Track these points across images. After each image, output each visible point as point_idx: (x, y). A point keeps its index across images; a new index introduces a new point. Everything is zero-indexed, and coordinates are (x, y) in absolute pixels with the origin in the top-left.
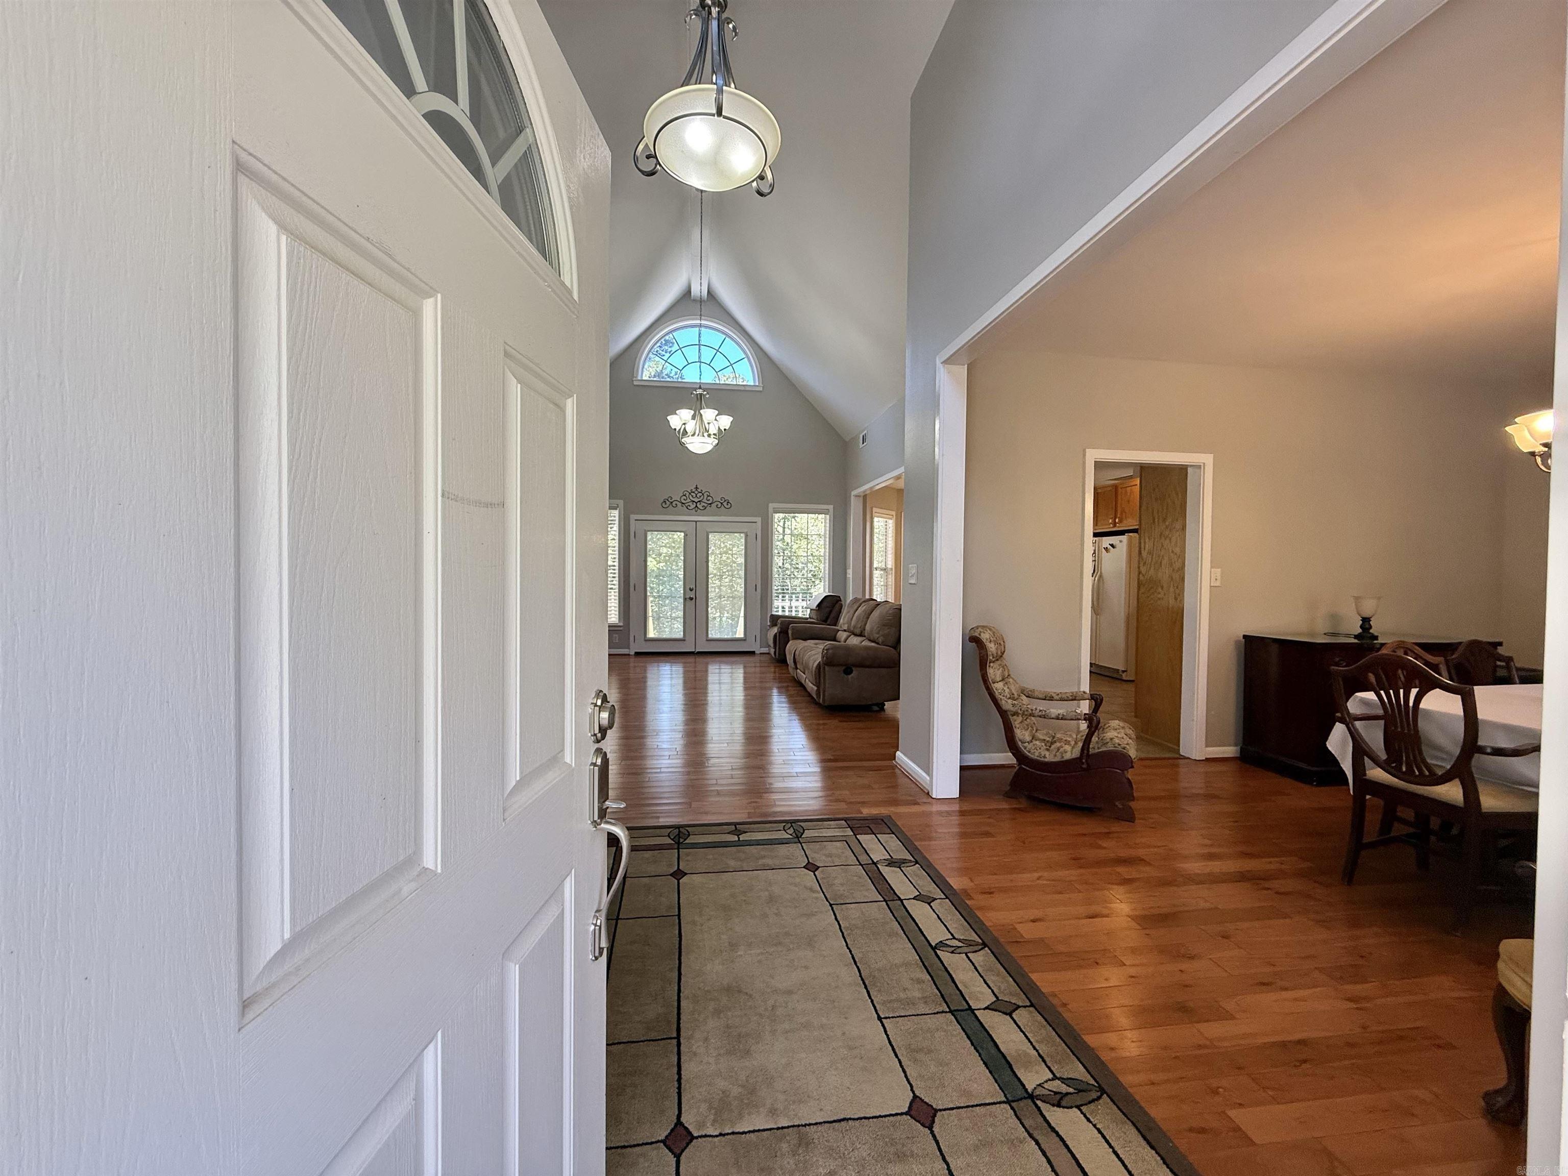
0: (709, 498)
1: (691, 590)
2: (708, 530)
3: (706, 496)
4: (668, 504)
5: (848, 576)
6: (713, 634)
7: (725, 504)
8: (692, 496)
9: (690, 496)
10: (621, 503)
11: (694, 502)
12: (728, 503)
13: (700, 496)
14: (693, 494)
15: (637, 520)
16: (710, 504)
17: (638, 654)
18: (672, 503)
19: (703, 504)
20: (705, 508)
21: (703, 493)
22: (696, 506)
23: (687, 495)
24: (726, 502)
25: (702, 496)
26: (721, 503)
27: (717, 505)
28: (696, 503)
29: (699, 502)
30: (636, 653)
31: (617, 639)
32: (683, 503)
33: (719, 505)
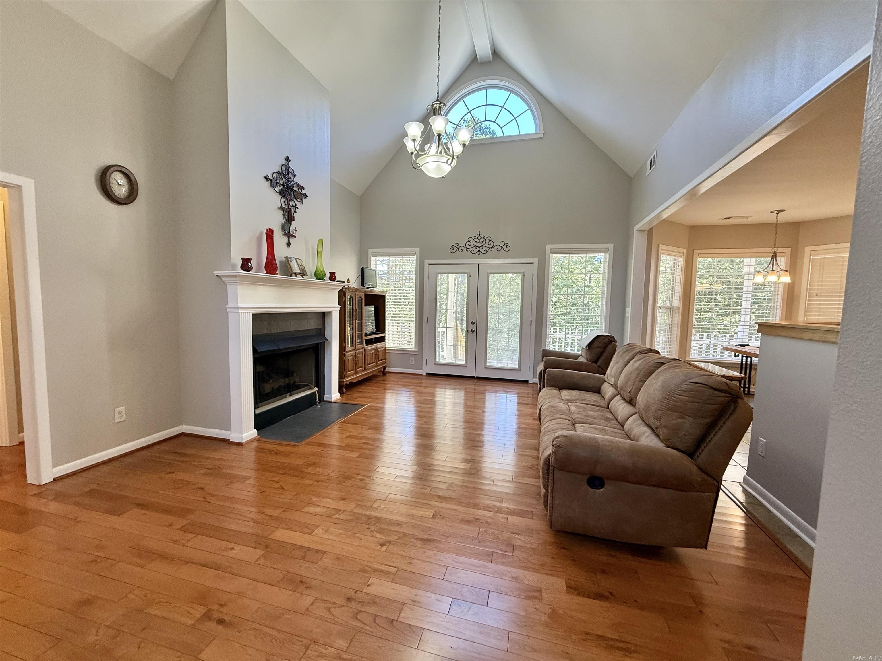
0: (490, 242)
1: (473, 323)
2: (488, 272)
3: (487, 241)
4: (455, 249)
5: (627, 314)
6: (491, 363)
7: (505, 247)
8: (476, 242)
9: (474, 242)
10: (418, 250)
11: (477, 246)
12: (507, 246)
13: (483, 241)
14: (477, 240)
15: (429, 264)
16: (491, 248)
17: (429, 374)
18: (458, 248)
19: (485, 248)
20: (487, 252)
21: (485, 238)
22: (479, 250)
23: (471, 241)
24: (505, 246)
25: (485, 241)
26: (501, 247)
27: (498, 248)
28: (479, 248)
29: (482, 246)
30: (427, 373)
31: (413, 361)
32: (468, 249)
33: (500, 248)
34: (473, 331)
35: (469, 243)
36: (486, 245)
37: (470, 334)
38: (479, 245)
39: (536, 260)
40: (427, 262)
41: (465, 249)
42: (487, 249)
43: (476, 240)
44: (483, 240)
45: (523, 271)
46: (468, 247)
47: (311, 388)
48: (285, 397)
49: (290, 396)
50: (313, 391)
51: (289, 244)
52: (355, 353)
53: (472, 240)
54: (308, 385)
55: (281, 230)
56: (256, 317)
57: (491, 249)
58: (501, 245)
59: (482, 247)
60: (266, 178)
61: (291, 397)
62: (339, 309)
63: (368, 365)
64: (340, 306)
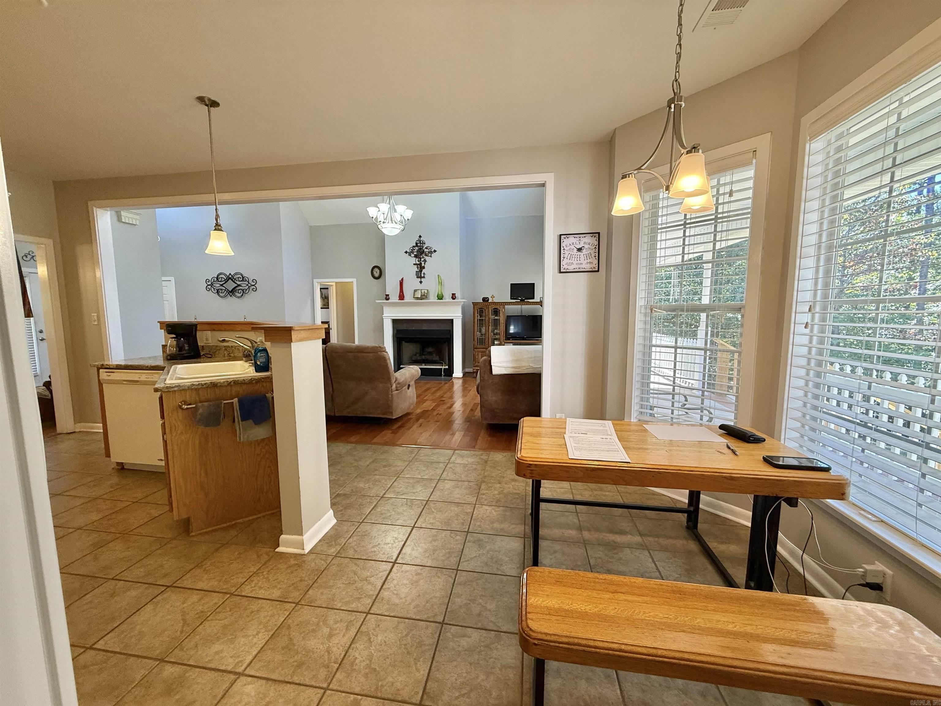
48: (422, 365)
49: (425, 365)
50: (442, 367)
51: (421, 282)
54: (442, 363)
55: (415, 276)
56: (394, 322)
60: (406, 252)
62: (461, 317)
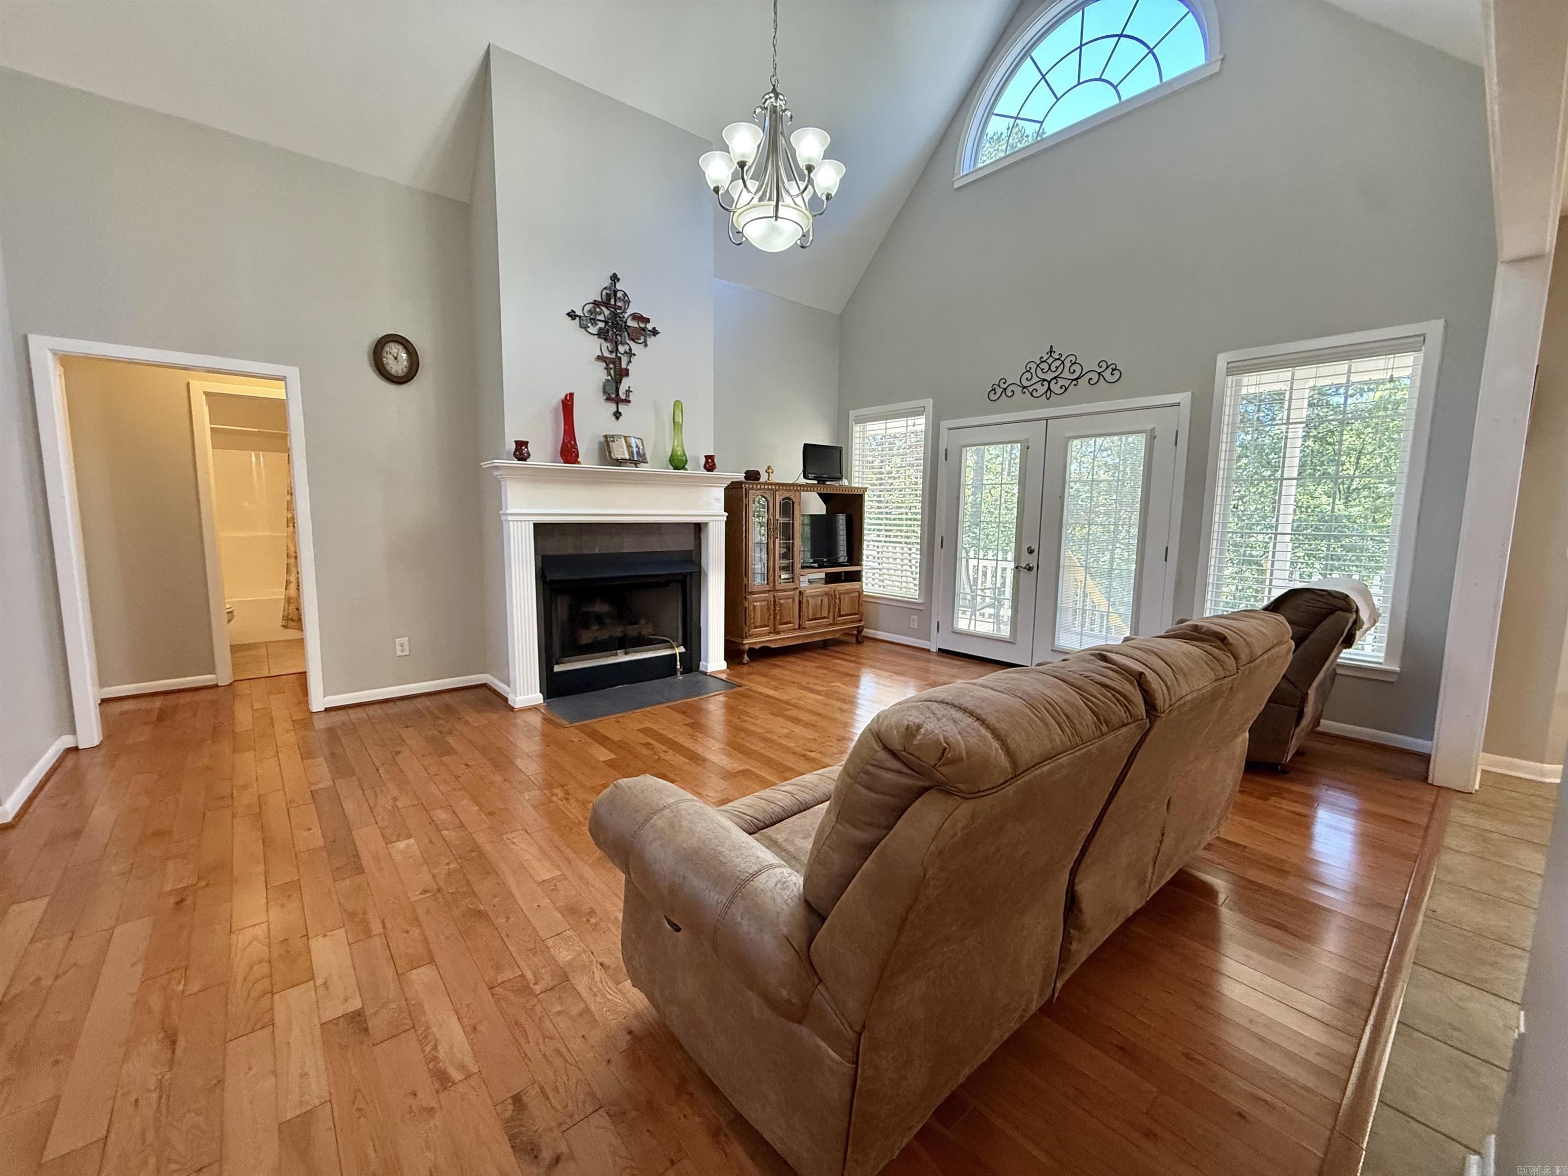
0: (1075, 367)
1: (1031, 551)
2: (1068, 435)
3: (1068, 365)
4: (999, 392)
6: (1065, 641)
7: (1107, 373)
8: (1042, 370)
9: (1039, 370)
10: (929, 403)
11: (1044, 380)
12: (1113, 370)
13: (1057, 368)
14: (1045, 366)
15: (950, 429)
16: (1076, 379)
17: (942, 652)
18: (1005, 389)
19: (1061, 382)
20: (1066, 389)
21: (1062, 359)
22: (1049, 388)
23: (1033, 371)
24: (1110, 370)
25: (1062, 365)
26: (1099, 374)
27: (1091, 379)
28: (1049, 382)
29: (1055, 378)
30: (940, 650)
31: (916, 623)
32: (1025, 387)
33: (1095, 377)
34: (1030, 569)
35: (1028, 375)
36: (1066, 374)
37: (1024, 573)
38: (1049, 376)
39: (1184, 398)
40: (945, 424)
41: (1018, 390)
42: (1067, 383)
43: (1043, 366)
44: (1058, 363)
45: (1149, 427)
46: (1025, 383)
47: (672, 647)
48: (616, 654)
49: (626, 653)
50: (674, 652)
51: (617, 415)
52: (774, 596)
53: (1034, 366)
54: (667, 642)
55: (601, 393)
56: (541, 530)
57: (1075, 382)
58: (1099, 370)
59: (1055, 381)
60: (572, 315)
61: (627, 656)
62: (725, 519)
63: (809, 620)
64: (726, 514)
